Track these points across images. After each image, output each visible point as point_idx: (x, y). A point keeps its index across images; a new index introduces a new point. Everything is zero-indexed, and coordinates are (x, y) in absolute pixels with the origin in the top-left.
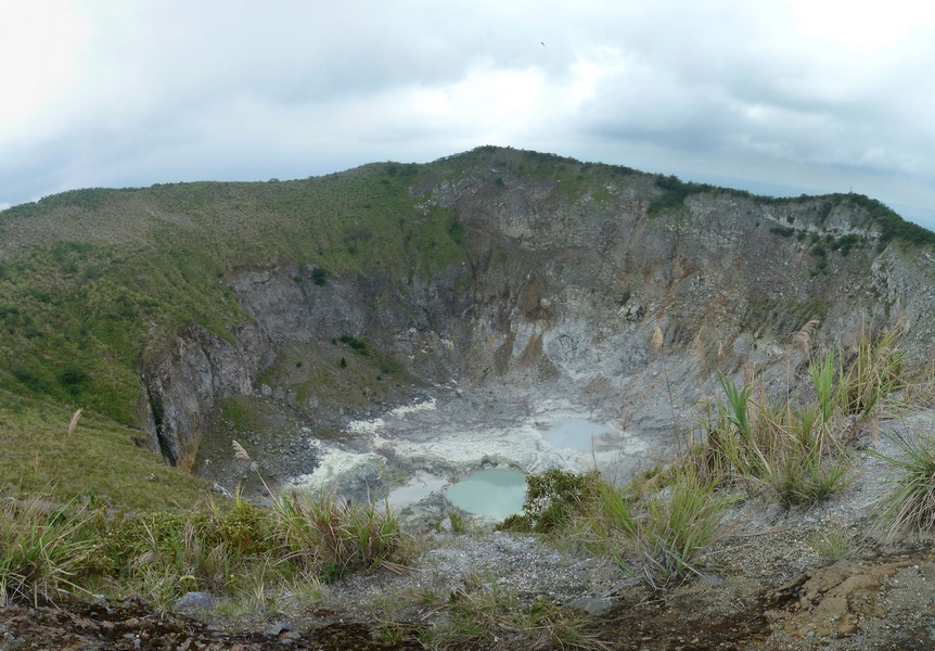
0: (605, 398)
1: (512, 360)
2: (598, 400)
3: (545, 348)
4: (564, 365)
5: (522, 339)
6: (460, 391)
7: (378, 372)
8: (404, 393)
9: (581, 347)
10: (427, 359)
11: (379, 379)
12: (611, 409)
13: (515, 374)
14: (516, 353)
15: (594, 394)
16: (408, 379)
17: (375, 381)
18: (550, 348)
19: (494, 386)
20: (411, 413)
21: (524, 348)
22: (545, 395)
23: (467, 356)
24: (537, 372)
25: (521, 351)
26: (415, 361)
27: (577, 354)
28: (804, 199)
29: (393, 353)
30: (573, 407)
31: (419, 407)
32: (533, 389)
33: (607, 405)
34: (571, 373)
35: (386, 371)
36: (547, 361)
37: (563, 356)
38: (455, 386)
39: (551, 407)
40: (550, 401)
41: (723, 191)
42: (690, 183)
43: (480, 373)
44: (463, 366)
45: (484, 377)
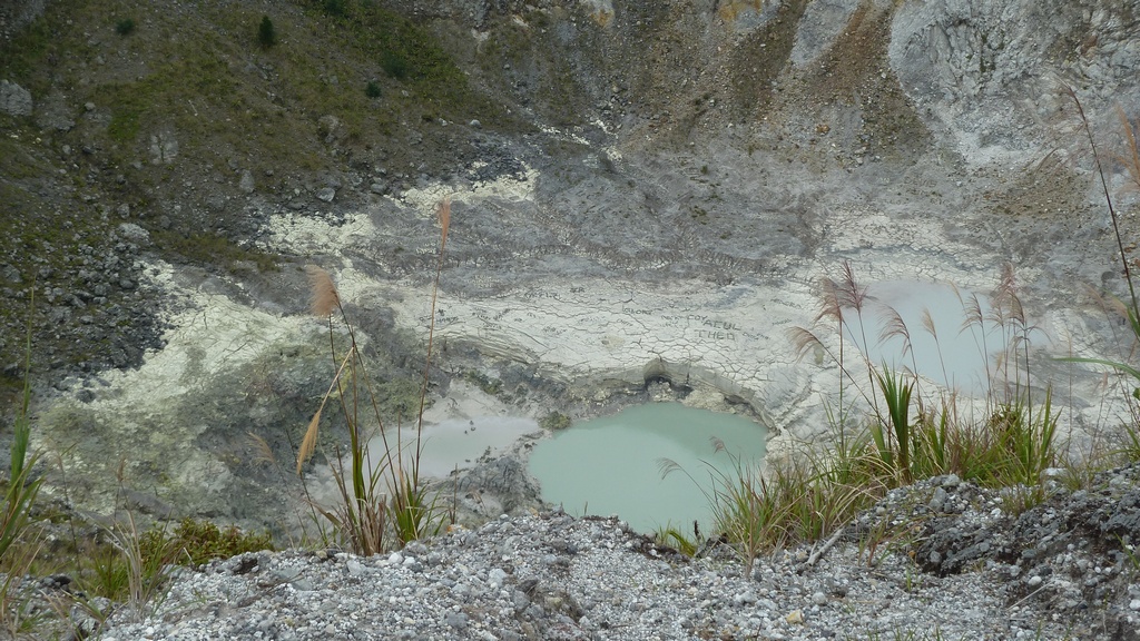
0: (1057, 237)
1: (785, 80)
2: (1034, 240)
3: (894, 52)
4: (947, 114)
5: (825, 17)
6: (614, 154)
7: (373, 70)
8: (443, 144)
9: (1011, 61)
10: (526, 48)
11: (373, 92)
12: (1071, 276)
13: (787, 122)
14: (802, 57)
15: (1025, 218)
16: (461, 101)
17: (361, 98)
18: (910, 57)
19: (720, 154)
20: (458, 205)
21: (827, 46)
22: (869, 199)
23: (651, 52)
24: (856, 124)
25: (816, 54)
26: (490, 49)
27: (994, 85)
29: (425, 17)
30: (949, 247)
31: (484, 190)
32: (834, 177)
33: (1061, 258)
34: (966, 143)
35: (397, 71)
36: (895, 94)
37: (946, 84)
38: (600, 139)
39: (882, 240)
40: (881, 219)
43: (681, 108)
44: (632, 80)
45: (693, 121)
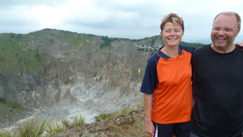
0: (92, 106)
1: (61, 98)
2: (90, 107)
3: (71, 92)
4: (78, 97)
5: (64, 91)
6: (43, 110)
7: (11, 108)
8: (22, 114)
9: (83, 91)
10: (30, 101)
11: (11, 111)
12: (94, 109)
13: (62, 102)
14: (62, 95)
15: (88, 105)
16: (23, 109)
17: (10, 112)
18: (73, 92)
19: (56, 107)
20: (25, 121)
21: (64, 93)
22: (73, 108)
23: (45, 98)
24: (69, 100)
25: (63, 94)
26: (26, 102)
27: (82, 93)
28: (146, 39)
29: (17, 101)
30: (82, 110)
31: (28, 118)
32: (68, 106)
33: (93, 108)
34: (81, 100)
35: (14, 108)
36: (73, 96)
37: (77, 94)
38: (41, 109)
39: (75, 111)
40: (74, 109)
41: (122, 39)
42: (112, 38)
43: (50, 103)
44: (44, 102)
45: (52, 104)
